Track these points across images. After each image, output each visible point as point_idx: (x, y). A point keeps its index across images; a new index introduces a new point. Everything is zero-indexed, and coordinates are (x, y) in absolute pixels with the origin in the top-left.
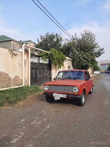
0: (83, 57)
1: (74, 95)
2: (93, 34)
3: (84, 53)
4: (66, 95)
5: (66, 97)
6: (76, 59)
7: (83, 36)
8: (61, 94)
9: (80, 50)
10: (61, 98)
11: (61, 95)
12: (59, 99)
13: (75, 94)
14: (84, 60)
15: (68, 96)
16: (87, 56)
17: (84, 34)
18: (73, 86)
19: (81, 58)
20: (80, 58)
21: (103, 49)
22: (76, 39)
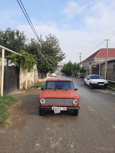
0: (49, 61)
1: (73, 107)
2: (57, 39)
3: (49, 56)
4: (66, 108)
5: (66, 110)
6: (42, 62)
7: (48, 40)
8: (61, 106)
9: (45, 53)
10: (61, 111)
11: (62, 108)
12: (59, 112)
13: (75, 106)
14: (49, 64)
15: (68, 108)
16: (52, 60)
17: (49, 38)
18: (73, 98)
19: (47, 61)
20: (45, 62)
21: (64, 54)
22: (41, 41)
